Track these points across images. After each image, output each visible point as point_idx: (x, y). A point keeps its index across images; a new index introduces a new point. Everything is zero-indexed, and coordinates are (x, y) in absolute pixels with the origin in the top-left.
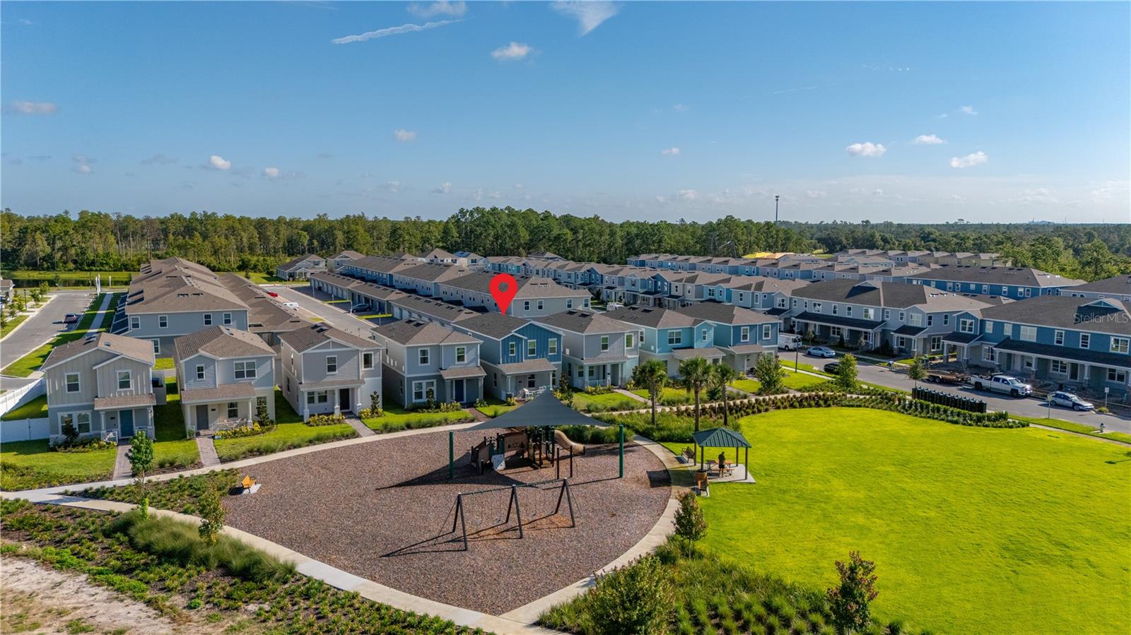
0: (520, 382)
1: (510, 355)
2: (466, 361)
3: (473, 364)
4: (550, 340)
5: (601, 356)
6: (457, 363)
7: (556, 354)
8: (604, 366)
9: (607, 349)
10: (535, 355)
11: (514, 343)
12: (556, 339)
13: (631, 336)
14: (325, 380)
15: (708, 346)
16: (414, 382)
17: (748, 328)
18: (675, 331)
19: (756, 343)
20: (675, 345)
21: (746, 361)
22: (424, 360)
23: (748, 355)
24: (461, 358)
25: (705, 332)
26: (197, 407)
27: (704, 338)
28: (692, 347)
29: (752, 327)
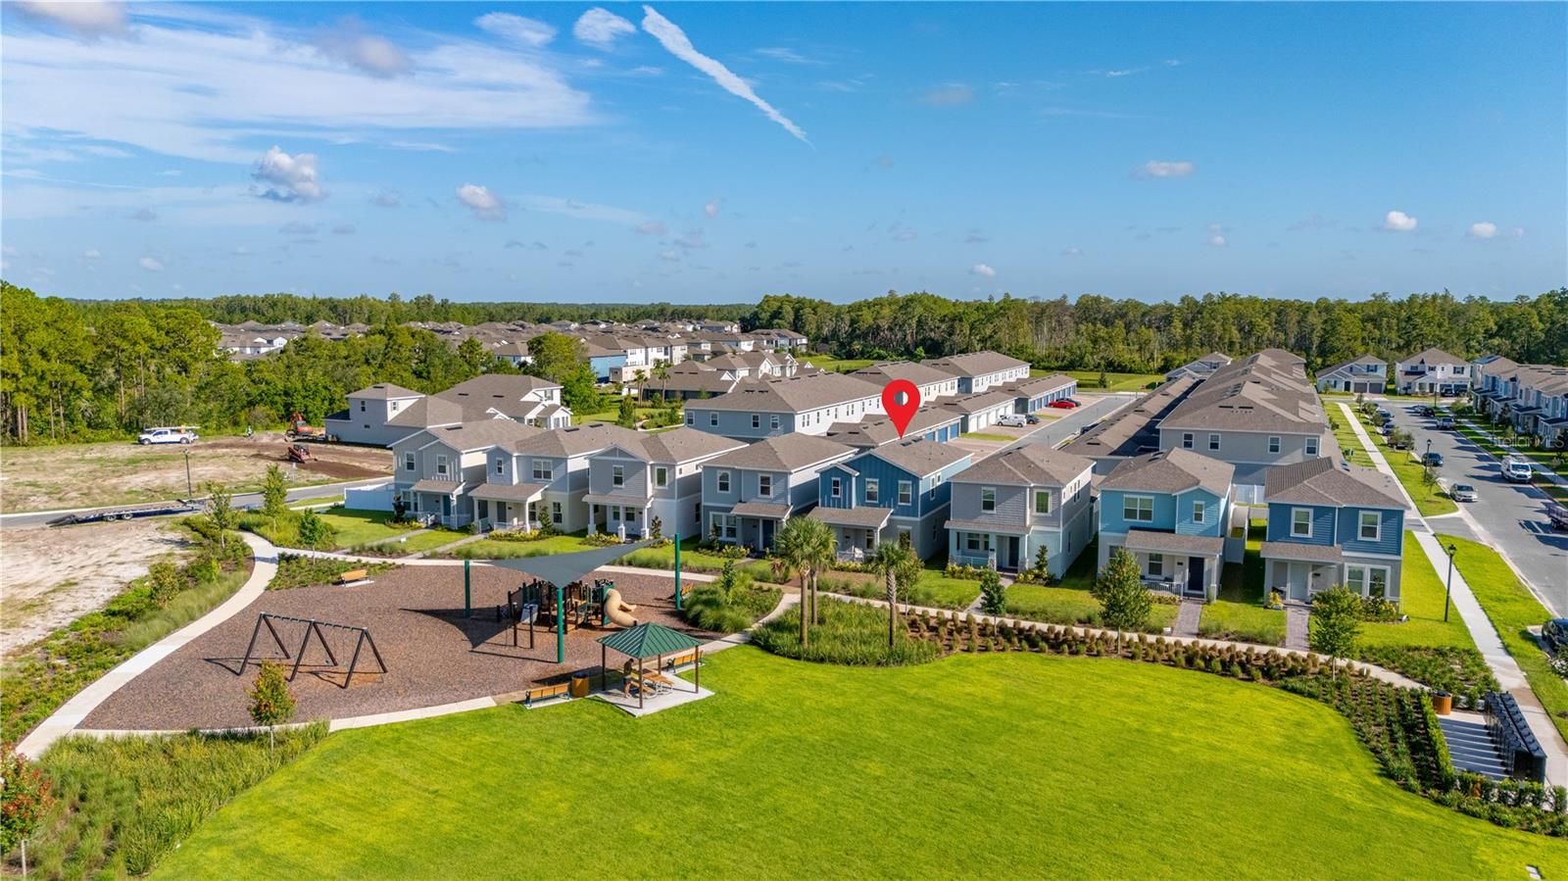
0: (848, 537)
1: (833, 496)
2: (772, 496)
3: (782, 501)
4: (900, 482)
5: (982, 519)
6: (760, 496)
7: (910, 504)
8: (987, 536)
9: (992, 509)
10: (877, 502)
11: (839, 479)
12: (910, 482)
13: (1047, 494)
14: (612, 493)
15: (1206, 533)
16: (711, 513)
17: (1311, 511)
18: (1139, 497)
19: (1332, 545)
20: (1138, 521)
21: (1310, 574)
22: (724, 487)
23: (1316, 566)
24: (765, 490)
25: (1200, 507)
26: (498, 503)
27: (1198, 517)
28: (1173, 531)
29: (1321, 512)
